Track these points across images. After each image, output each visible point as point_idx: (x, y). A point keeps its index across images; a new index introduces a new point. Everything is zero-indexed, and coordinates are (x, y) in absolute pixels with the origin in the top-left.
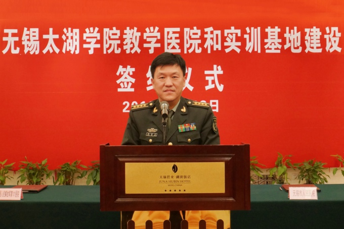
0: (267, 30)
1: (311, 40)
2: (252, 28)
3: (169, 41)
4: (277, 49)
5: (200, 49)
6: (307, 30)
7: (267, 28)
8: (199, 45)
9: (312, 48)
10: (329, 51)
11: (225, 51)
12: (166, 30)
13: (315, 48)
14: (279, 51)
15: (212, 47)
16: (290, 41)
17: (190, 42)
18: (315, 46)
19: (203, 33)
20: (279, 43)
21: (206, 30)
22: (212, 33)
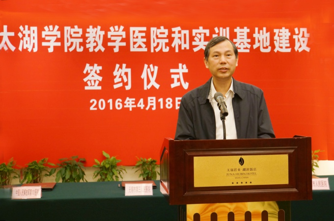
0: (235, 30)
1: (280, 40)
2: (221, 29)
3: (135, 40)
4: (247, 48)
5: (168, 48)
6: (276, 31)
7: (236, 28)
8: (167, 44)
9: (281, 47)
10: (298, 51)
11: (193, 51)
12: (132, 29)
13: (284, 47)
14: (248, 51)
15: (180, 46)
16: (259, 41)
17: (157, 41)
18: (284, 45)
19: (171, 32)
20: (248, 43)
21: (173, 29)
22: (180, 32)
